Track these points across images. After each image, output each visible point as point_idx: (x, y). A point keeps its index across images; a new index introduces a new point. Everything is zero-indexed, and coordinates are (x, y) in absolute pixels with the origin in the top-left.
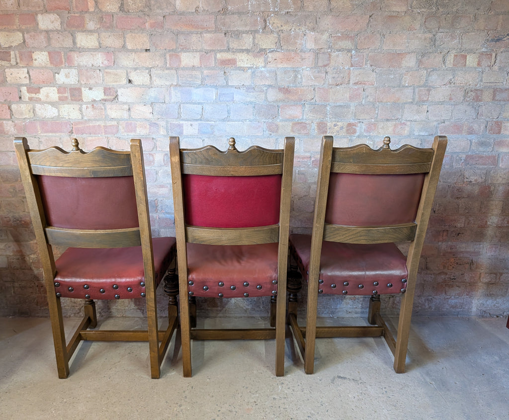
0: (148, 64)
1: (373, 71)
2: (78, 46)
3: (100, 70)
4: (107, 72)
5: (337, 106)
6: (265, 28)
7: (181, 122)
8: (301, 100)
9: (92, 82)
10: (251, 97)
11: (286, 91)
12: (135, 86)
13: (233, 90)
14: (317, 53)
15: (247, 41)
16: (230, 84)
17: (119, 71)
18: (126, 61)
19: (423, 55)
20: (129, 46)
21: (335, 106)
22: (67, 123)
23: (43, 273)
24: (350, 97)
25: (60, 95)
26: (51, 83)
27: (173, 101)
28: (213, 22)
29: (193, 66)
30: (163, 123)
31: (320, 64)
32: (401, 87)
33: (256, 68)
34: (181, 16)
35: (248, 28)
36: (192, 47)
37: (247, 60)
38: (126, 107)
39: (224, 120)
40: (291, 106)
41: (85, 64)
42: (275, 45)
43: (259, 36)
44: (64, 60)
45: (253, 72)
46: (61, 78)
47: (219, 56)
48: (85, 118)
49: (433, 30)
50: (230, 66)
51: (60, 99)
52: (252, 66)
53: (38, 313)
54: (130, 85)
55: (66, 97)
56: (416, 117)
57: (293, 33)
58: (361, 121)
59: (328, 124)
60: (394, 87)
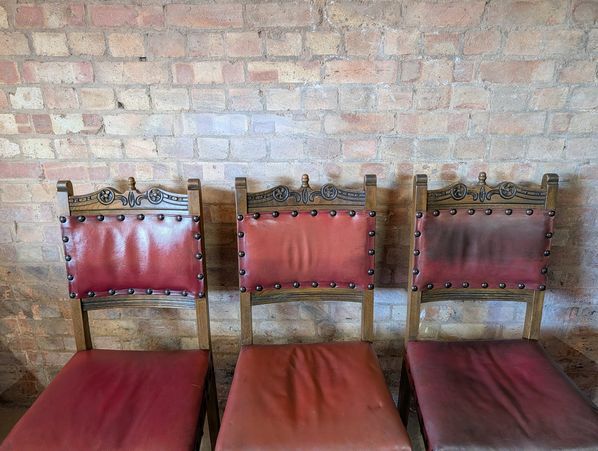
0: (145, 79)
1: (486, 88)
2: (38, 52)
3: (74, 89)
4: (84, 93)
5: (428, 141)
6: (321, 23)
7: (199, 163)
8: (375, 131)
9: (64, 106)
10: (300, 128)
11: (352, 118)
12: (129, 112)
13: (274, 117)
14: (400, 62)
15: (294, 44)
16: (268, 109)
17: (102, 90)
18: (111, 74)
19: (566, 65)
20: (115, 52)
21: (426, 140)
22: (35, 164)
23: (27, 356)
24: (449, 127)
25: (20, 125)
26: (4, 108)
27: (185, 132)
28: (240, 14)
29: (213, 83)
30: (173, 165)
31: (405, 78)
32: (527, 112)
33: (308, 84)
34: (190, 5)
35: (294, 24)
36: (210, 53)
37: (294, 72)
38: (117, 142)
39: (261, 160)
40: (360, 140)
41: (51, 79)
42: (336, 49)
43: (312, 37)
44: (18, 74)
45: (303, 92)
46: (18, 100)
47: (251, 66)
48: (60, 157)
49: (586, 25)
50: (268, 82)
51: (20, 130)
52: (301, 81)
53: (25, 402)
54: (120, 110)
55: (29, 128)
56: (548, 156)
57: (364, 30)
58: (464, 161)
59: (415, 166)
60: (517, 112)
